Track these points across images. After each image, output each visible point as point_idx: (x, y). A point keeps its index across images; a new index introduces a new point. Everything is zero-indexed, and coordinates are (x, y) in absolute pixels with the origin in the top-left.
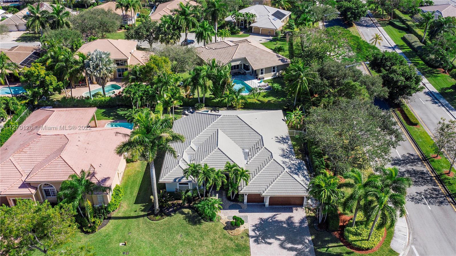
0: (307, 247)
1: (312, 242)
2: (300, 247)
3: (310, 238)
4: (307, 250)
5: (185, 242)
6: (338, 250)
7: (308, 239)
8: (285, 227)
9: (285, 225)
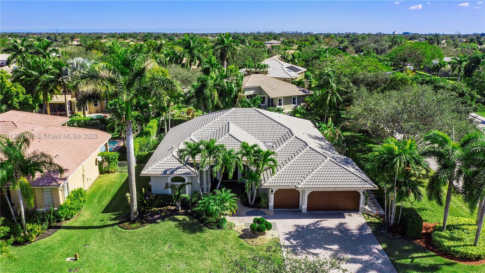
0: (378, 259)
1: (384, 251)
2: (366, 258)
3: (380, 247)
4: (379, 262)
5: (175, 254)
6: (430, 261)
7: (376, 249)
8: (336, 235)
9: (335, 233)
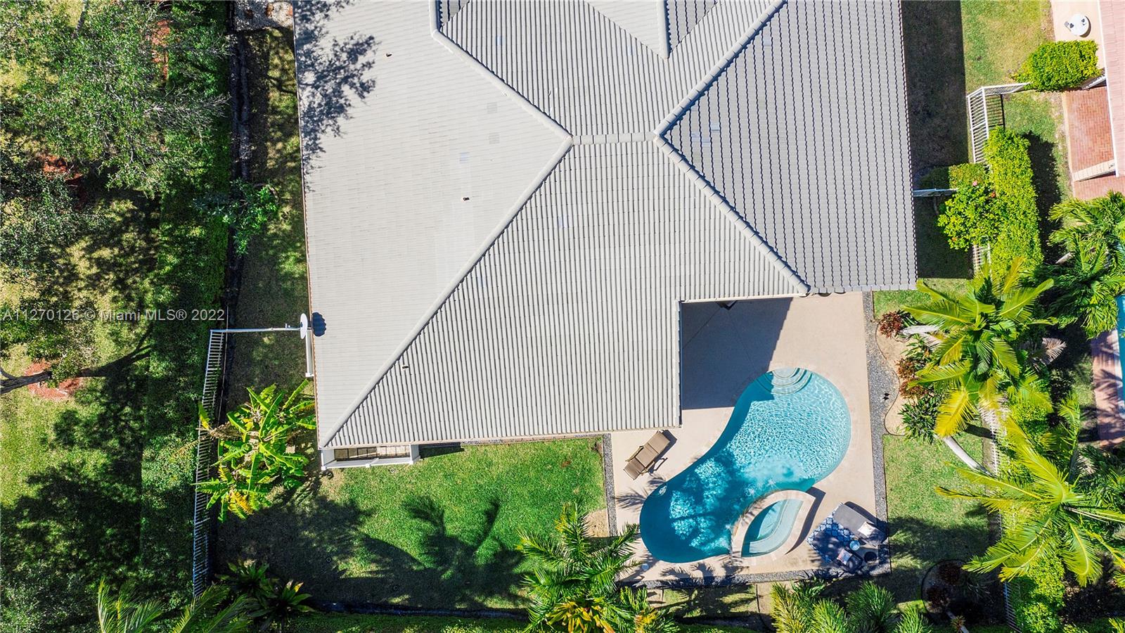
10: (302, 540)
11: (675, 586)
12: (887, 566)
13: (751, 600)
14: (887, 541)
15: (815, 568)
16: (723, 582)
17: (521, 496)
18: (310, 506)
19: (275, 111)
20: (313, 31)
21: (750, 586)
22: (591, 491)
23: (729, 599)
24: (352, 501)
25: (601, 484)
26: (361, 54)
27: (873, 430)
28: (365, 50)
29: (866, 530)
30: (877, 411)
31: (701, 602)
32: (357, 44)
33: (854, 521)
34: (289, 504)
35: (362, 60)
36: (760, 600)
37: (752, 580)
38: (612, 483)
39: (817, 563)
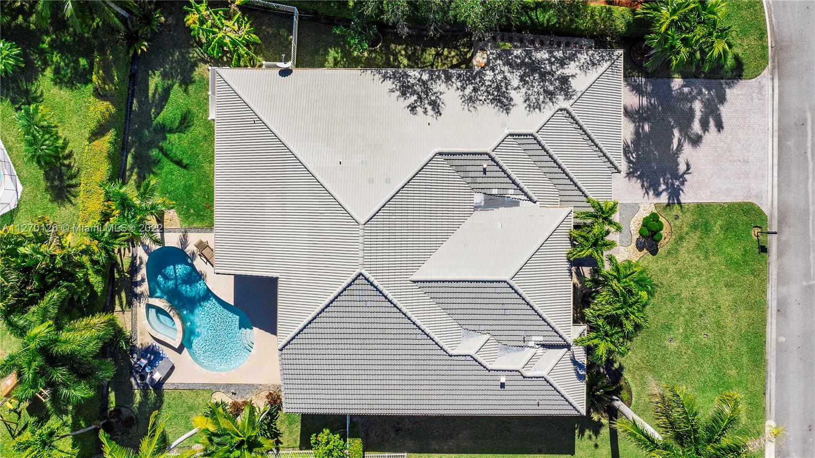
1: (687, 80)
2: (698, 108)
3: (679, 81)
4: (706, 92)
5: (685, 330)
7: (681, 87)
8: (651, 129)
9: (646, 128)
10: (174, 51)
11: (133, 264)
12: (136, 387)
13: (122, 308)
14: (151, 388)
15: (138, 346)
16: (134, 292)
17: (191, 179)
18: (193, 57)
19: (424, 51)
20: (451, 80)
21: (130, 307)
22: (191, 219)
23: (123, 295)
24: (194, 82)
25: (195, 225)
26: (433, 108)
27: (215, 385)
28: (434, 110)
29: (157, 376)
30: (227, 387)
31: (122, 278)
32: (439, 106)
33: (163, 370)
34: (195, 45)
35: (429, 108)
36: (121, 313)
37: (134, 309)
38: (195, 232)
39: (140, 347)
